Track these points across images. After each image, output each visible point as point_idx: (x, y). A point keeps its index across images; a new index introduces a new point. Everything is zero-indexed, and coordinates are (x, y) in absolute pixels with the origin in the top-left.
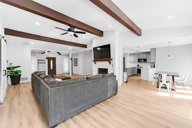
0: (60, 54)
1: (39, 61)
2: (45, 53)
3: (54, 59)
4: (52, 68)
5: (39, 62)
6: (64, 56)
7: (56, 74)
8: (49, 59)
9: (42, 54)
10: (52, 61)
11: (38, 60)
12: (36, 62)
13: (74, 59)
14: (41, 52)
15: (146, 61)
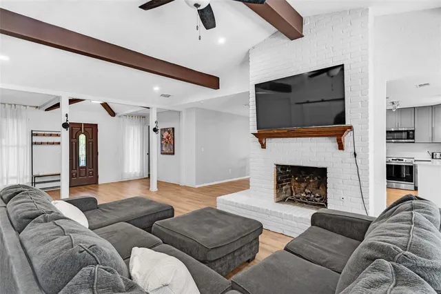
0: (112, 113)
1: (37, 135)
2: (57, 105)
3: (91, 131)
4: (82, 163)
5: (36, 139)
6: (127, 120)
7: (97, 183)
8: (74, 129)
9: (46, 110)
10: (82, 138)
11: (32, 135)
12: (25, 140)
13: (164, 130)
14: (44, 105)
15: (413, 138)
